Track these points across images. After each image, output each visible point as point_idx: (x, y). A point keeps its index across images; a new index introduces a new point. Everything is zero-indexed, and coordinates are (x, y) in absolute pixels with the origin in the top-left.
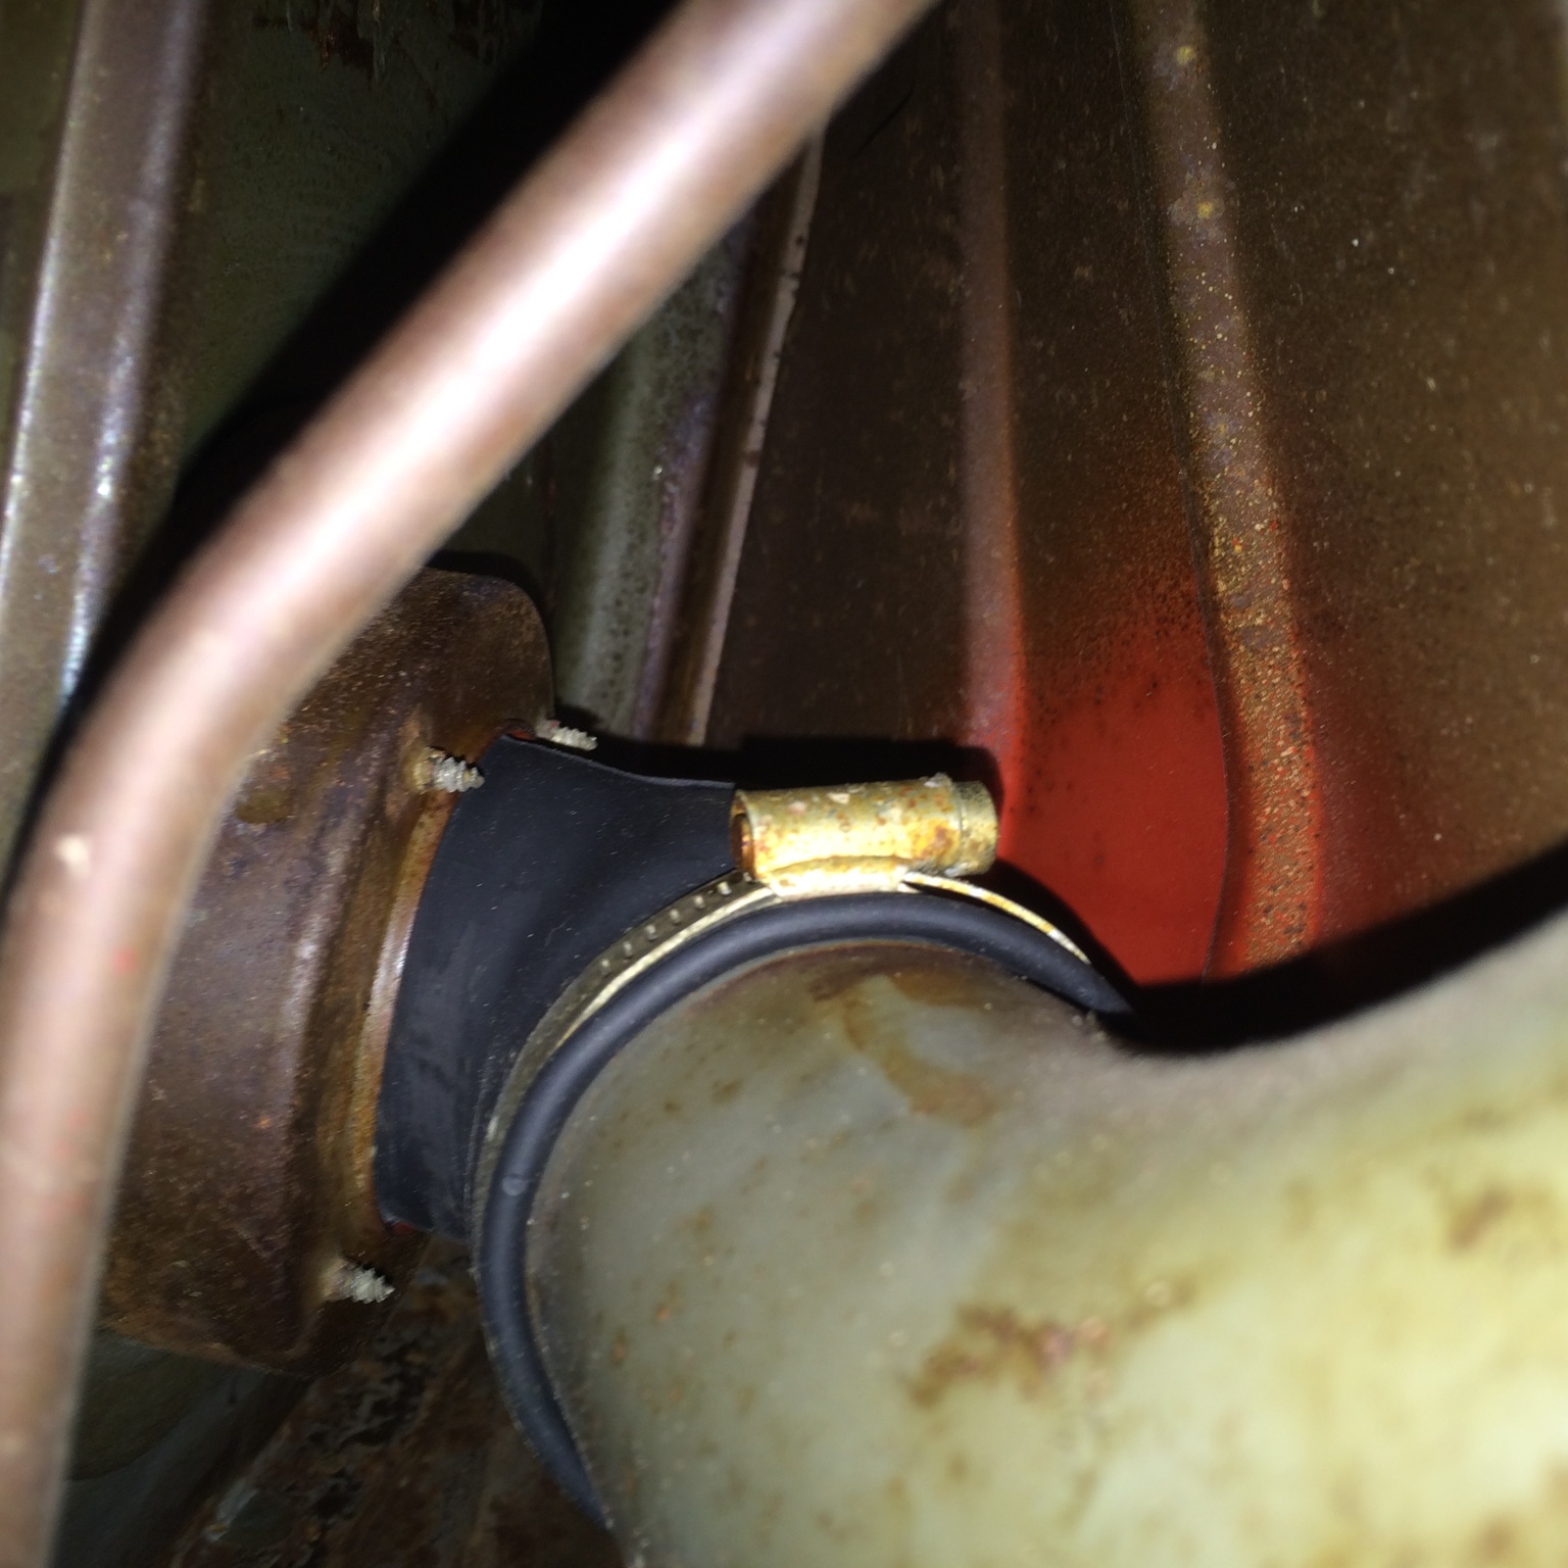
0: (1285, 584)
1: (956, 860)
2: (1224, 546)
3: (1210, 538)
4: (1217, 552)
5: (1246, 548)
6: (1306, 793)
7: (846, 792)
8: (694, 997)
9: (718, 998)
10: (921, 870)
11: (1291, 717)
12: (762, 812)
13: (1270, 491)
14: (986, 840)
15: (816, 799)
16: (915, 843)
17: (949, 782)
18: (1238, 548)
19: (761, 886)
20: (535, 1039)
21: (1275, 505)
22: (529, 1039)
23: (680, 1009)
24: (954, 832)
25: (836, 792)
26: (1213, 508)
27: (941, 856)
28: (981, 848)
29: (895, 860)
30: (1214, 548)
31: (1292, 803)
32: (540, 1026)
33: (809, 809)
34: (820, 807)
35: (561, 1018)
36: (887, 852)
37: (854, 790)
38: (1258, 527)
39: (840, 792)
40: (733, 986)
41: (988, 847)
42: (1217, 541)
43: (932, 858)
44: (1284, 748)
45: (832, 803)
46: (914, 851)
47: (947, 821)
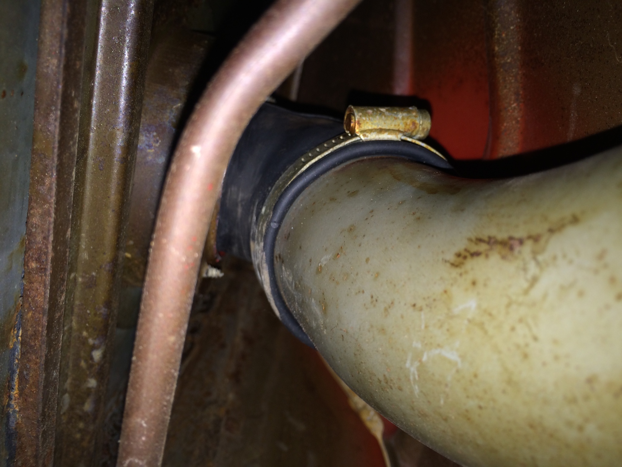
0: (520, 48)
1: (417, 134)
2: (499, 34)
3: (494, 31)
4: (496, 36)
5: (507, 35)
6: (519, 119)
7: (384, 108)
8: (334, 170)
9: (343, 170)
10: (405, 135)
11: (517, 94)
12: (358, 112)
13: (517, 15)
14: (427, 128)
15: (375, 110)
16: (405, 126)
17: (416, 108)
18: (504, 35)
19: (356, 136)
20: (279, 182)
21: (519, 20)
22: (276, 183)
23: (330, 173)
24: (418, 124)
25: (381, 108)
26: (496, 21)
27: (413, 132)
28: (425, 130)
29: (399, 131)
30: (495, 35)
31: (514, 122)
32: (280, 178)
33: (373, 112)
34: (376, 112)
35: (289, 175)
36: (397, 128)
37: (387, 108)
38: (512, 28)
39: (383, 108)
40: (347, 166)
41: (427, 130)
42: (496, 32)
43: (410, 132)
44: (513, 104)
45: (380, 111)
46: (405, 129)
47: (416, 120)
